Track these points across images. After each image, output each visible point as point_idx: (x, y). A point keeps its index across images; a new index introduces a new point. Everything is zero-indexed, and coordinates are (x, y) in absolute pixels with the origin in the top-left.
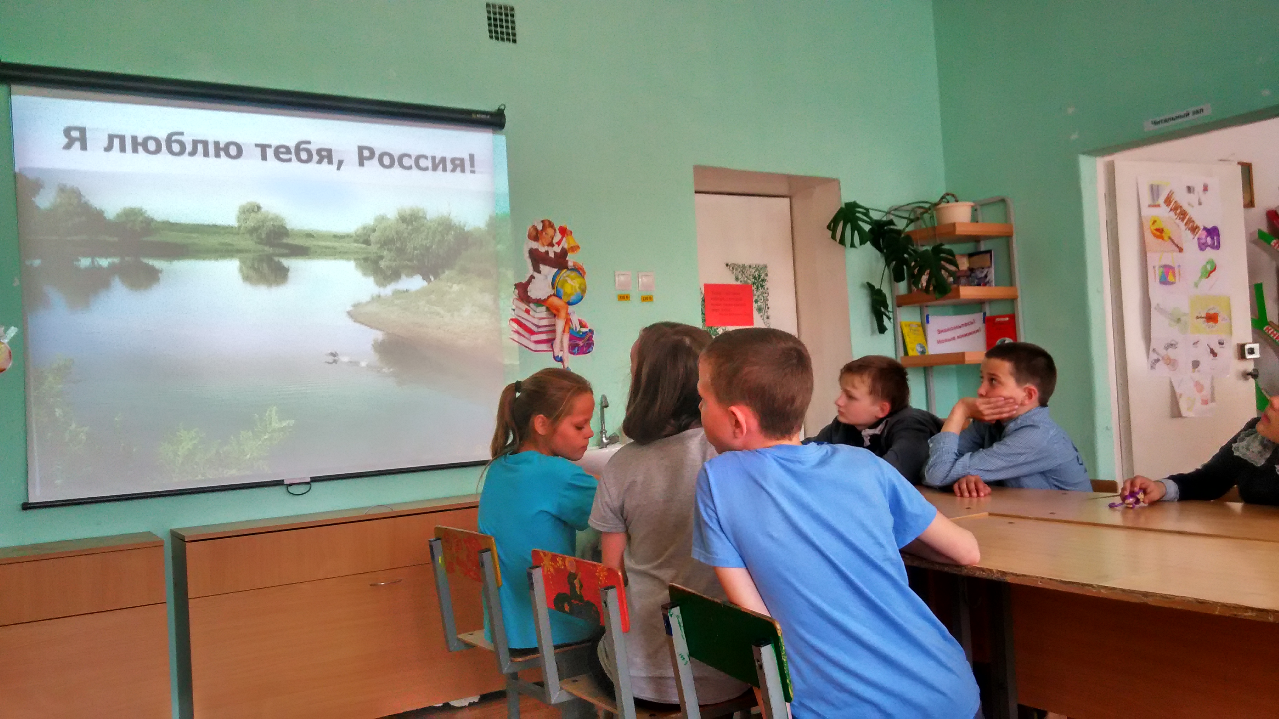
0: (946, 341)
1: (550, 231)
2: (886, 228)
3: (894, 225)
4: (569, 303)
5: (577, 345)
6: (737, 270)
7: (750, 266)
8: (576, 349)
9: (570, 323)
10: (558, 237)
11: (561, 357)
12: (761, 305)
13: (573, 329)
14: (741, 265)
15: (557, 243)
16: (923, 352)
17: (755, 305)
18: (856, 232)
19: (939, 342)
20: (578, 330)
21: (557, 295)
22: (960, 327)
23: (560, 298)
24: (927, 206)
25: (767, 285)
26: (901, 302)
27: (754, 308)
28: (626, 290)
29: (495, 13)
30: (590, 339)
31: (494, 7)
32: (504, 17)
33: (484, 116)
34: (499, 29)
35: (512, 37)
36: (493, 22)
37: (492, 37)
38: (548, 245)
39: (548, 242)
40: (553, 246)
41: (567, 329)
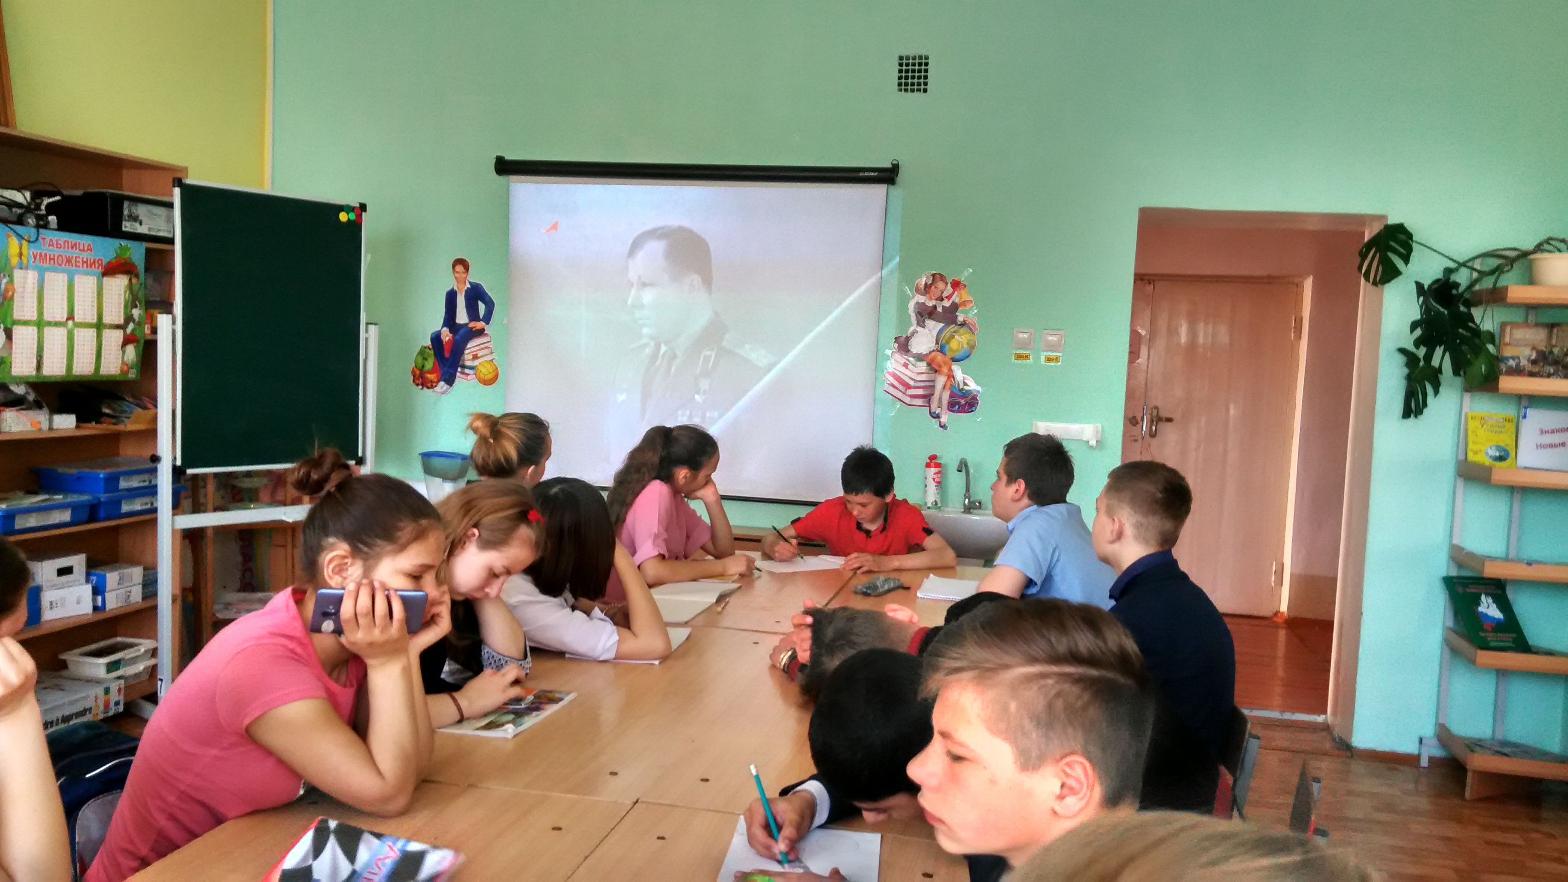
0: (1552, 446)
1: (941, 285)
4: (954, 360)
5: (959, 403)
8: (957, 407)
9: (953, 380)
10: (949, 289)
11: (938, 413)
13: (955, 387)
15: (946, 297)
20: (961, 387)
21: (941, 350)
23: (945, 354)
28: (1025, 349)
29: (907, 65)
30: (974, 398)
31: (908, 58)
32: (917, 67)
33: (871, 174)
34: (910, 81)
35: (923, 87)
36: (903, 74)
37: (901, 90)
38: (936, 300)
39: (938, 294)
40: (942, 300)
41: (948, 386)
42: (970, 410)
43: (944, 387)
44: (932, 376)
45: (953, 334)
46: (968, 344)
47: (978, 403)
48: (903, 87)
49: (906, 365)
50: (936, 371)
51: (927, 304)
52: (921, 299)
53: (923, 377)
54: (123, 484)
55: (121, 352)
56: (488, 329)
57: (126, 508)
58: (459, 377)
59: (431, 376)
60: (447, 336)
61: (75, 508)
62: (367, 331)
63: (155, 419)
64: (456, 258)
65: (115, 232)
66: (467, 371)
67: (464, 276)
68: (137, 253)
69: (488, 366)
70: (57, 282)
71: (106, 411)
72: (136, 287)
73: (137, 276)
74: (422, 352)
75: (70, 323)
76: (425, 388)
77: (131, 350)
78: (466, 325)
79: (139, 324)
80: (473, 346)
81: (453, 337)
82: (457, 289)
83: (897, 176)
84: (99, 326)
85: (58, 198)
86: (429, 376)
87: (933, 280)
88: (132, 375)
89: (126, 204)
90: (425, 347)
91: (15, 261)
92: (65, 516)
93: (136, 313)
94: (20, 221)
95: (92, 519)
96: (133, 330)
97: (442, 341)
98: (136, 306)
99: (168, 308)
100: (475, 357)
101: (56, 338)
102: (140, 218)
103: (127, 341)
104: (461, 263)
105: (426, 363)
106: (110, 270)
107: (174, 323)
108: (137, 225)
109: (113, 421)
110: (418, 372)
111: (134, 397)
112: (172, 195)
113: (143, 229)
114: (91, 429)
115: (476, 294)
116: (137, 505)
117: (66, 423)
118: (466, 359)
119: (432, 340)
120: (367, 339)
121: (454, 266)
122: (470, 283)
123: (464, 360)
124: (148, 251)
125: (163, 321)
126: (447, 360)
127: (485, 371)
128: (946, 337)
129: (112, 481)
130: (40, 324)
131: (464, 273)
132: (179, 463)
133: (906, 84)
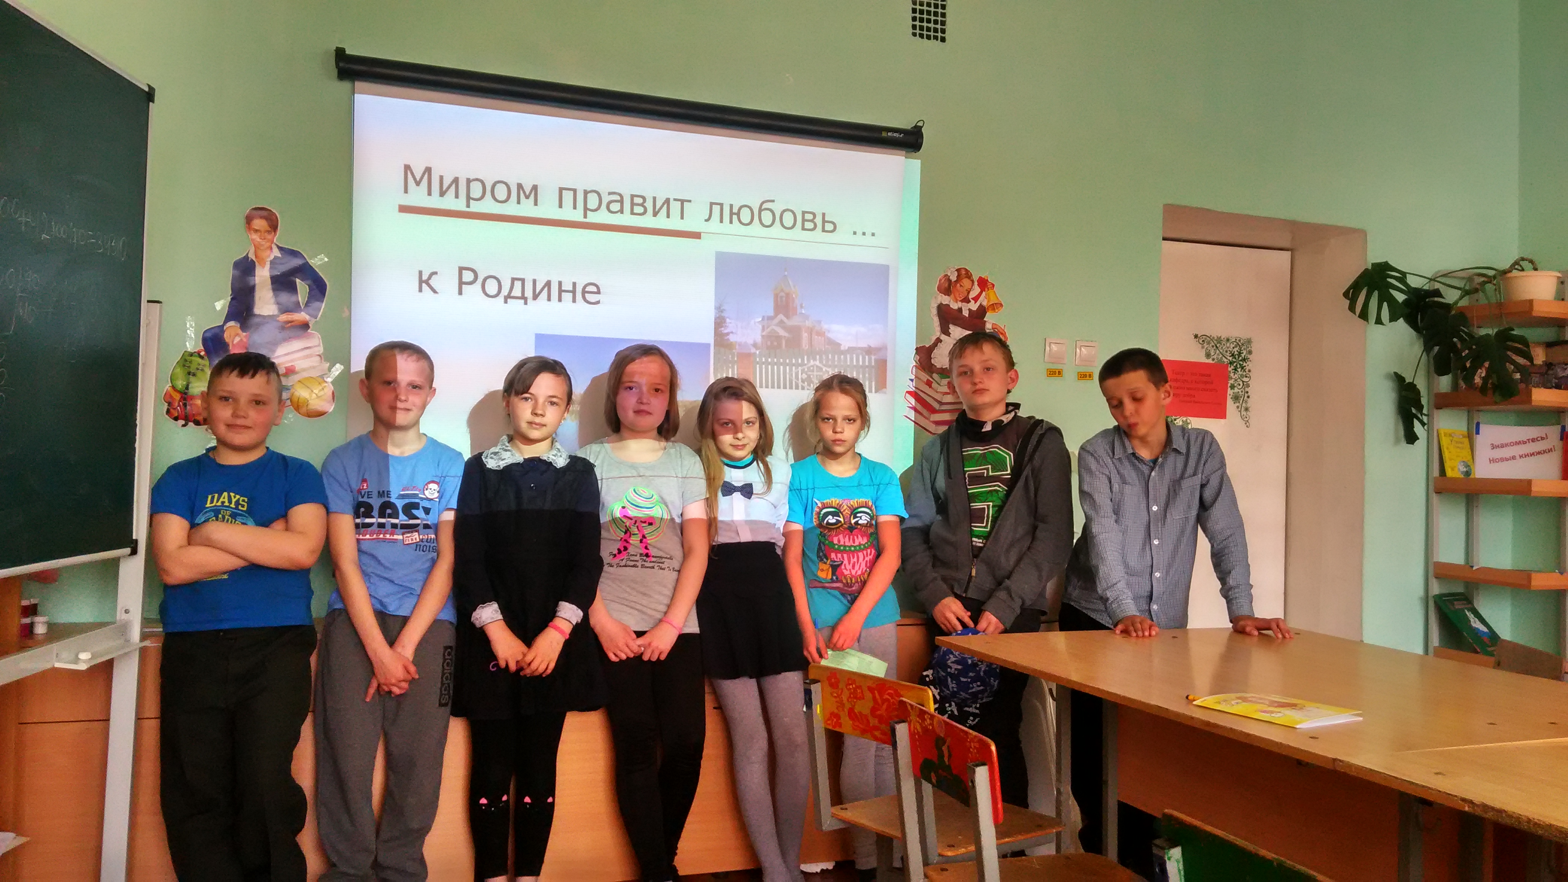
0: (1502, 460)
1: (966, 282)
2: (1427, 300)
3: (1441, 296)
6: (1209, 343)
7: (1228, 340)
12: (1238, 392)
14: (1216, 338)
15: (972, 299)
16: (1468, 473)
17: (1230, 392)
18: (1385, 304)
19: (1492, 461)
22: (1524, 443)
24: (1491, 273)
25: (1249, 365)
26: (1442, 402)
27: (1228, 395)
28: (1059, 364)
29: (922, 4)
32: (932, 9)
33: (891, 135)
34: (925, 25)
35: (939, 34)
36: (918, 15)
37: (916, 34)
38: (962, 301)
39: (962, 296)
40: (968, 302)
48: (918, 31)
49: (929, 384)
51: (951, 306)
52: (945, 300)
53: (949, 398)
56: (315, 325)
60: (237, 335)
64: (251, 206)
67: (269, 236)
74: (186, 363)
76: (191, 424)
78: (274, 316)
83: (921, 142)
90: (191, 355)
97: (225, 343)
100: (291, 371)
104: (262, 215)
110: (177, 397)
115: (291, 267)
119: (205, 342)
121: (249, 220)
122: (280, 249)
127: (309, 394)
131: (269, 232)
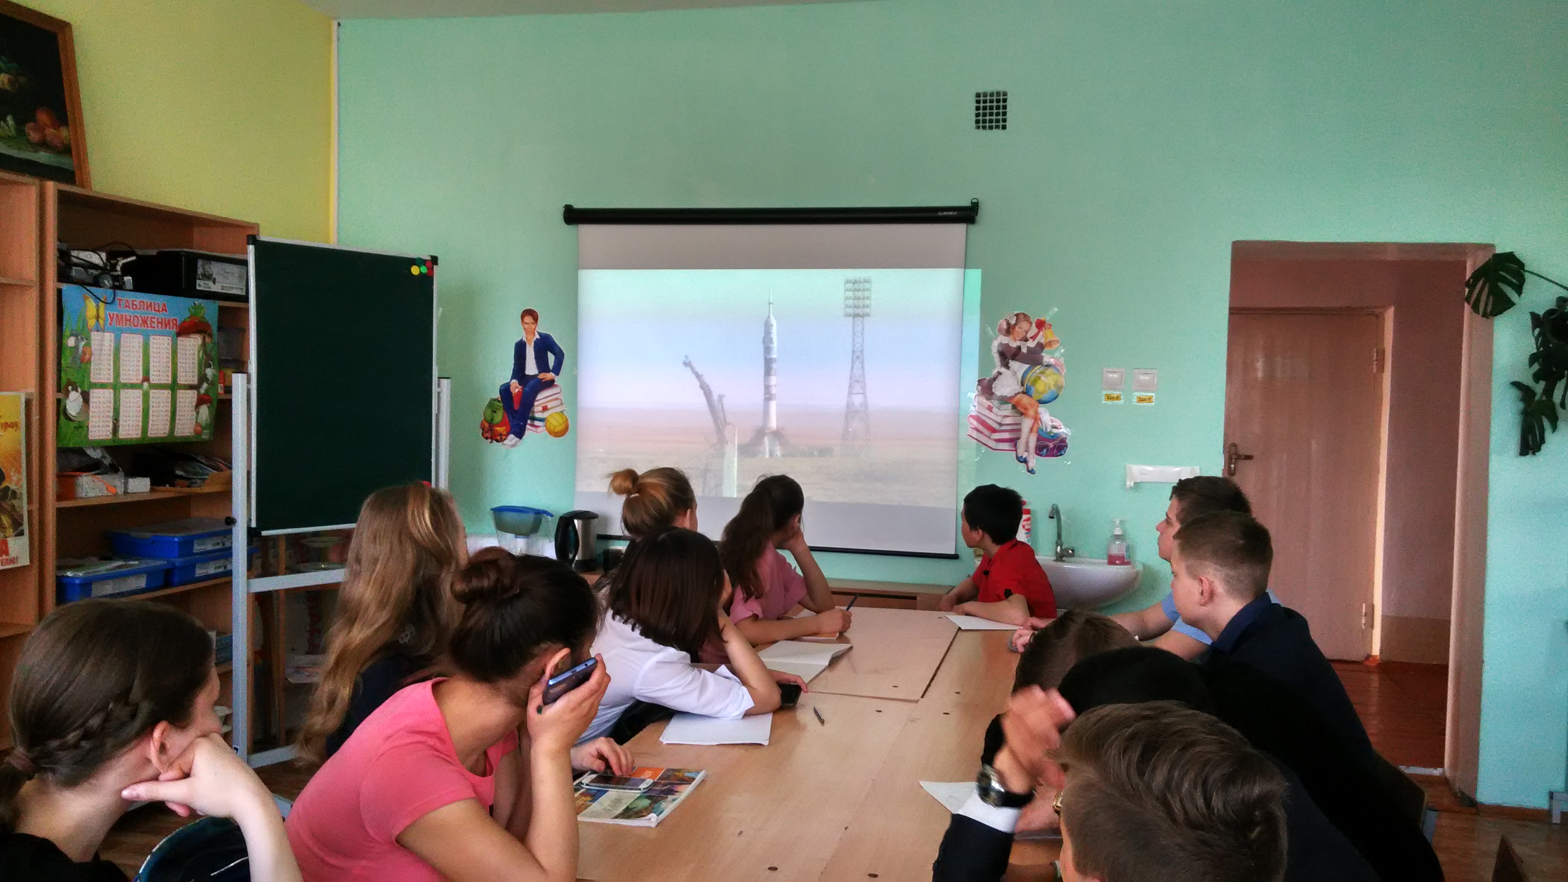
1: (1024, 325)
4: (1041, 402)
5: (1047, 447)
9: (1039, 422)
10: (1034, 330)
11: (1026, 458)
13: (1042, 430)
15: (1031, 338)
20: (1048, 430)
21: (1026, 392)
23: (1031, 396)
28: (1115, 389)
29: (985, 102)
30: (1063, 441)
31: (985, 95)
32: (995, 104)
33: (951, 213)
34: (988, 118)
35: (1001, 124)
36: (981, 111)
37: (978, 127)
38: (1020, 340)
39: (1021, 336)
40: (1026, 340)
41: (1035, 429)
42: (1059, 454)
43: (1031, 430)
44: (1018, 419)
45: (1040, 375)
46: (1055, 385)
47: (1066, 446)
48: (981, 124)
49: (990, 409)
50: (1022, 414)
51: (1011, 345)
52: (1005, 340)
53: (1008, 421)
54: (197, 548)
55: (195, 413)
56: (558, 380)
57: (200, 572)
58: (528, 429)
59: (499, 429)
60: (517, 387)
61: (150, 574)
62: (439, 386)
63: (229, 481)
64: (524, 309)
65: (190, 292)
66: (536, 423)
67: (533, 326)
68: (210, 311)
69: (558, 418)
70: (133, 343)
71: (179, 472)
72: (209, 346)
73: (211, 335)
74: (491, 404)
75: (146, 384)
76: (494, 441)
77: (204, 410)
78: (535, 376)
79: (212, 384)
80: (543, 397)
81: (523, 389)
82: (526, 340)
83: (977, 214)
84: (174, 387)
85: (133, 258)
86: (498, 429)
87: (1017, 320)
88: (205, 436)
89: (200, 263)
90: (494, 400)
91: (92, 322)
92: (141, 582)
93: (209, 372)
94: (96, 283)
95: (168, 584)
96: (206, 390)
97: (511, 393)
98: (210, 366)
99: (241, 367)
100: (545, 409)
101: (131, 400)
102: (214, 276)
103: (201, 401)
104: (530, 314)
105: (495, 415)
106: (184, 330)
107: (249, 381)
108: (211, 283)
109: (186, 483)
110: (487, 425)
111: (208, 458)
112: (246, 252)
113: (216, 288)
114: (167, 492)
115: (545, 345)
116: (211, 569)
117: (140, 486)
118: (535, 411)
119: (501, 392)
120: (439, 393)
121: (523, 317)
122: (539, 334)
123: (534, 412)
124: (221, 308)
125: (238, 381)
126: (516, 412)
127: (556, 423)
128: (1032, 379)
129: (186, 545)
130: (117, 387)
131: (533, 323)
132: (254, 524)
133: (984, 121)
